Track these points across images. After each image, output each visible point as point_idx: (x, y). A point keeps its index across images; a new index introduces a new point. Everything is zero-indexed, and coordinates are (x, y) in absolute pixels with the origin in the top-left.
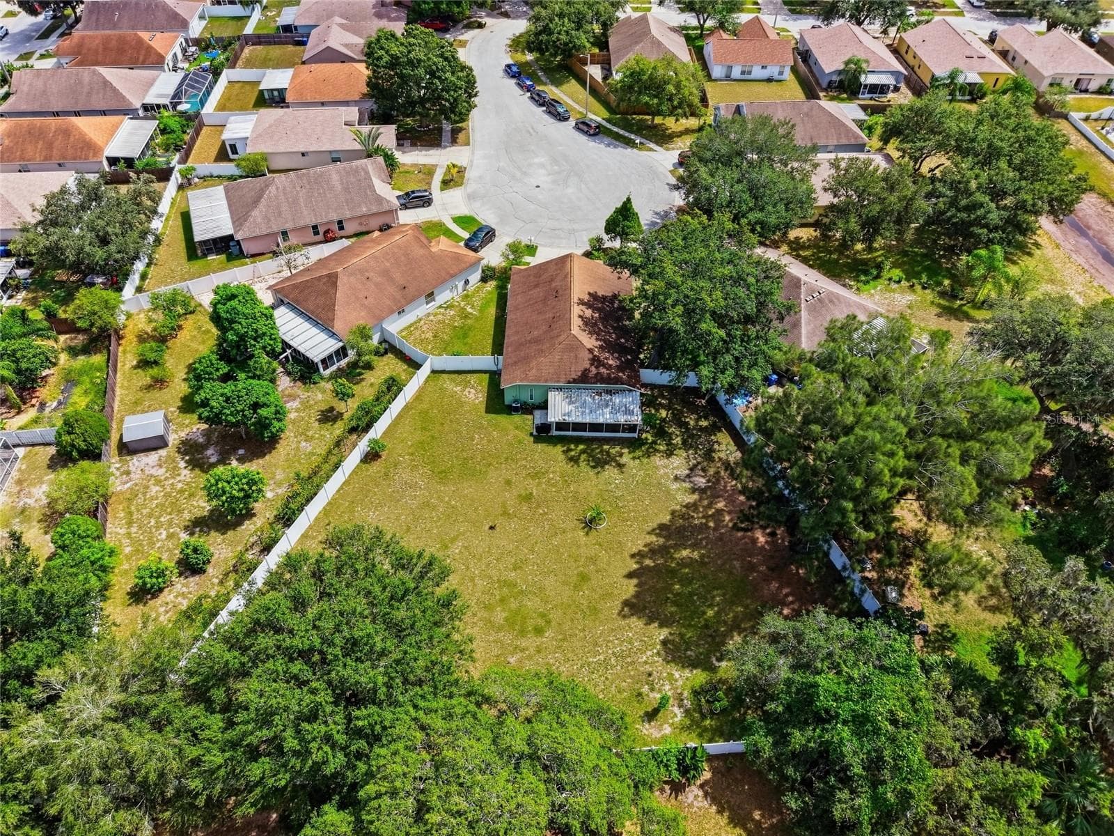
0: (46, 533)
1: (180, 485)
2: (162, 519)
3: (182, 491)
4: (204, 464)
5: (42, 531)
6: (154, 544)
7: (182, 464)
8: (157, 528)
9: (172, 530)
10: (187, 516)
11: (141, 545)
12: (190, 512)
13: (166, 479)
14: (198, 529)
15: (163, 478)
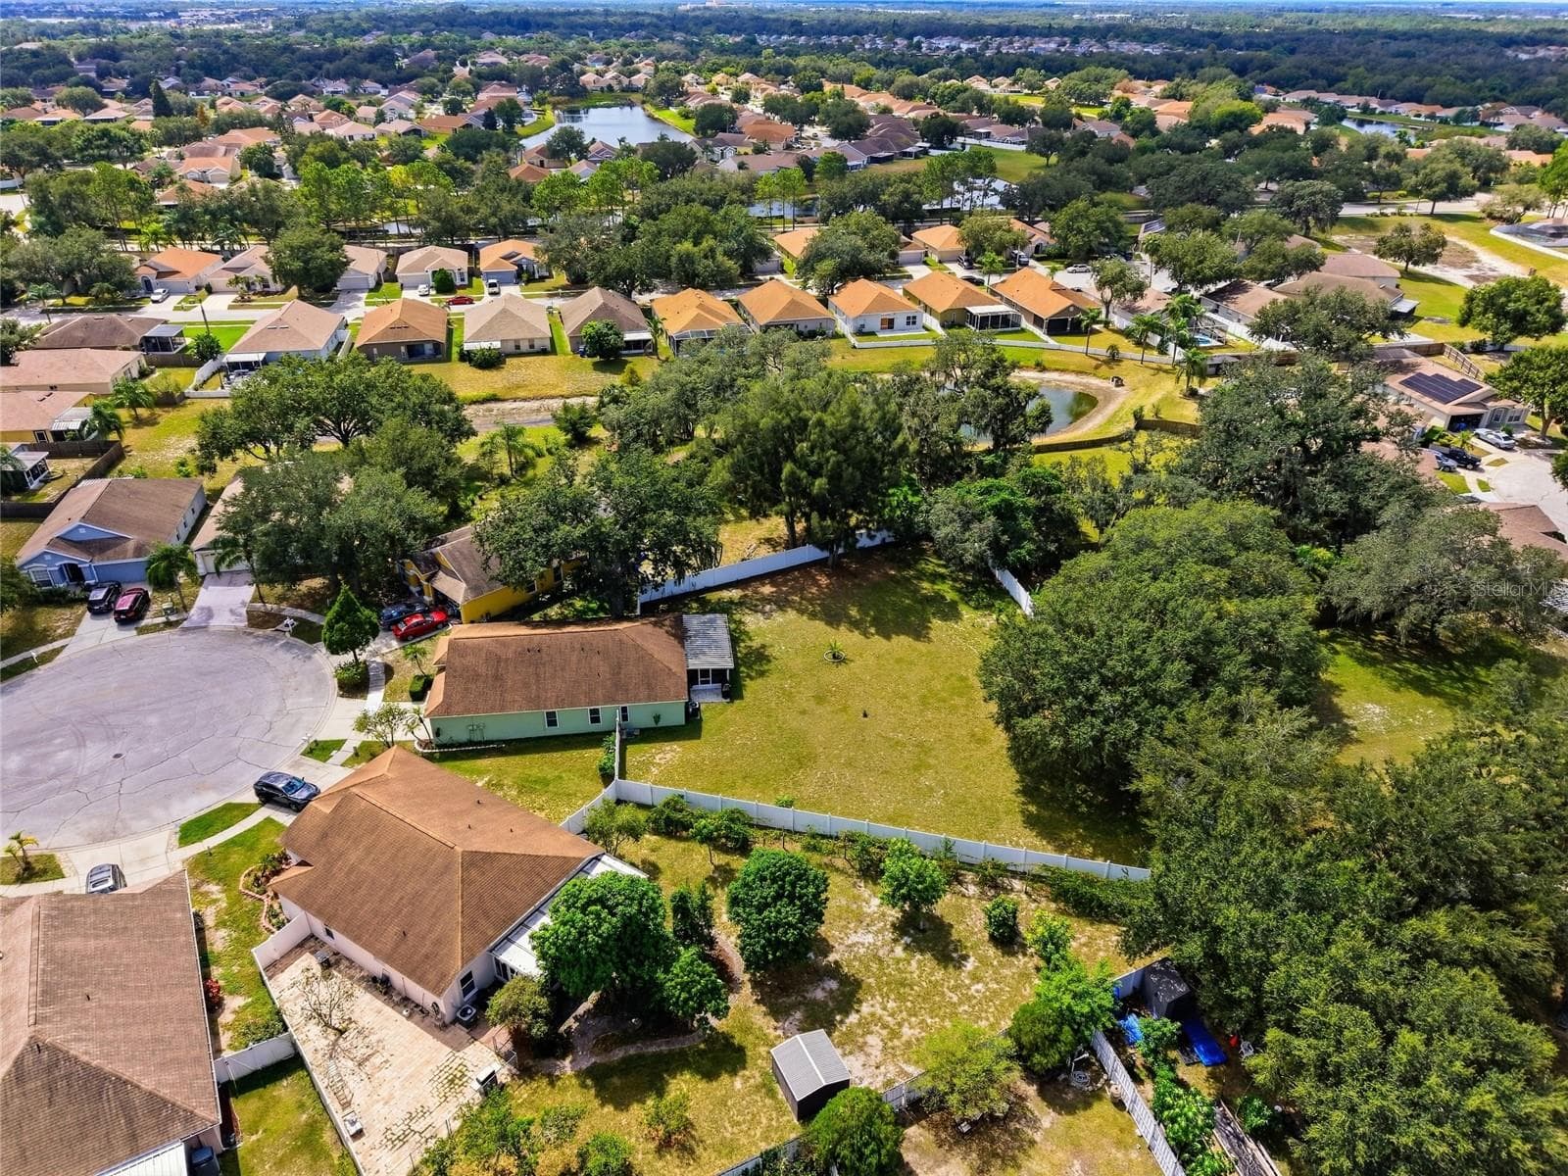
0: (1032, 1143)
1: (891, 1005)
2: (955, 999)
3: (902, 998)
4: (843, 994)
5: (1032, 1152)
6: (994, 991)
7: (853, 1018)
8: (970, 998)
9: (967, 982)
10: (939, 974)
11: (1002, 1005)
12: (931, 974)
13: (885, 1026)
14: (955, 955)
15: (885, 1032)
